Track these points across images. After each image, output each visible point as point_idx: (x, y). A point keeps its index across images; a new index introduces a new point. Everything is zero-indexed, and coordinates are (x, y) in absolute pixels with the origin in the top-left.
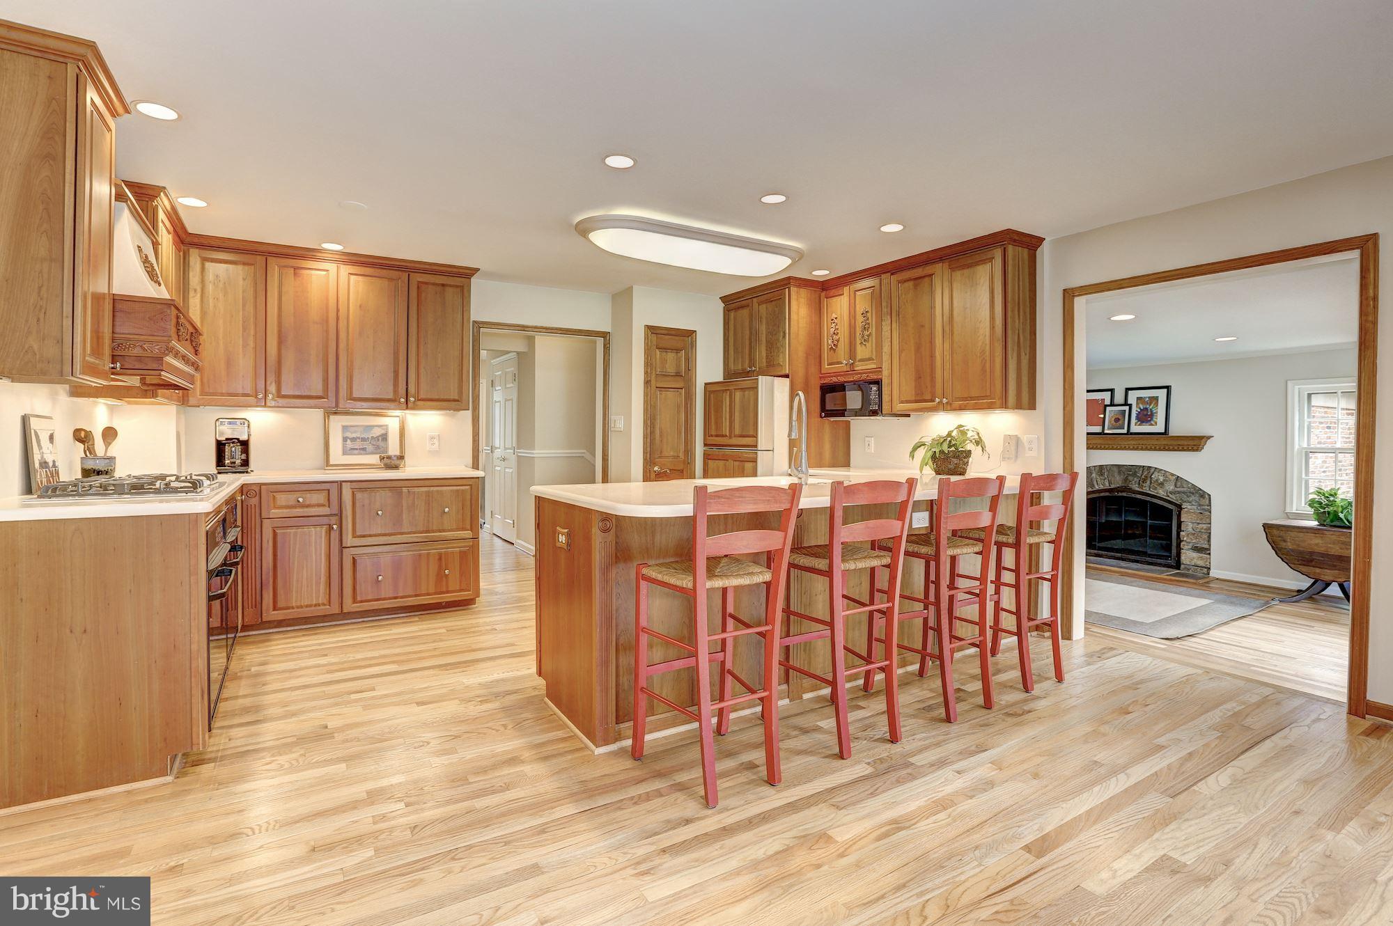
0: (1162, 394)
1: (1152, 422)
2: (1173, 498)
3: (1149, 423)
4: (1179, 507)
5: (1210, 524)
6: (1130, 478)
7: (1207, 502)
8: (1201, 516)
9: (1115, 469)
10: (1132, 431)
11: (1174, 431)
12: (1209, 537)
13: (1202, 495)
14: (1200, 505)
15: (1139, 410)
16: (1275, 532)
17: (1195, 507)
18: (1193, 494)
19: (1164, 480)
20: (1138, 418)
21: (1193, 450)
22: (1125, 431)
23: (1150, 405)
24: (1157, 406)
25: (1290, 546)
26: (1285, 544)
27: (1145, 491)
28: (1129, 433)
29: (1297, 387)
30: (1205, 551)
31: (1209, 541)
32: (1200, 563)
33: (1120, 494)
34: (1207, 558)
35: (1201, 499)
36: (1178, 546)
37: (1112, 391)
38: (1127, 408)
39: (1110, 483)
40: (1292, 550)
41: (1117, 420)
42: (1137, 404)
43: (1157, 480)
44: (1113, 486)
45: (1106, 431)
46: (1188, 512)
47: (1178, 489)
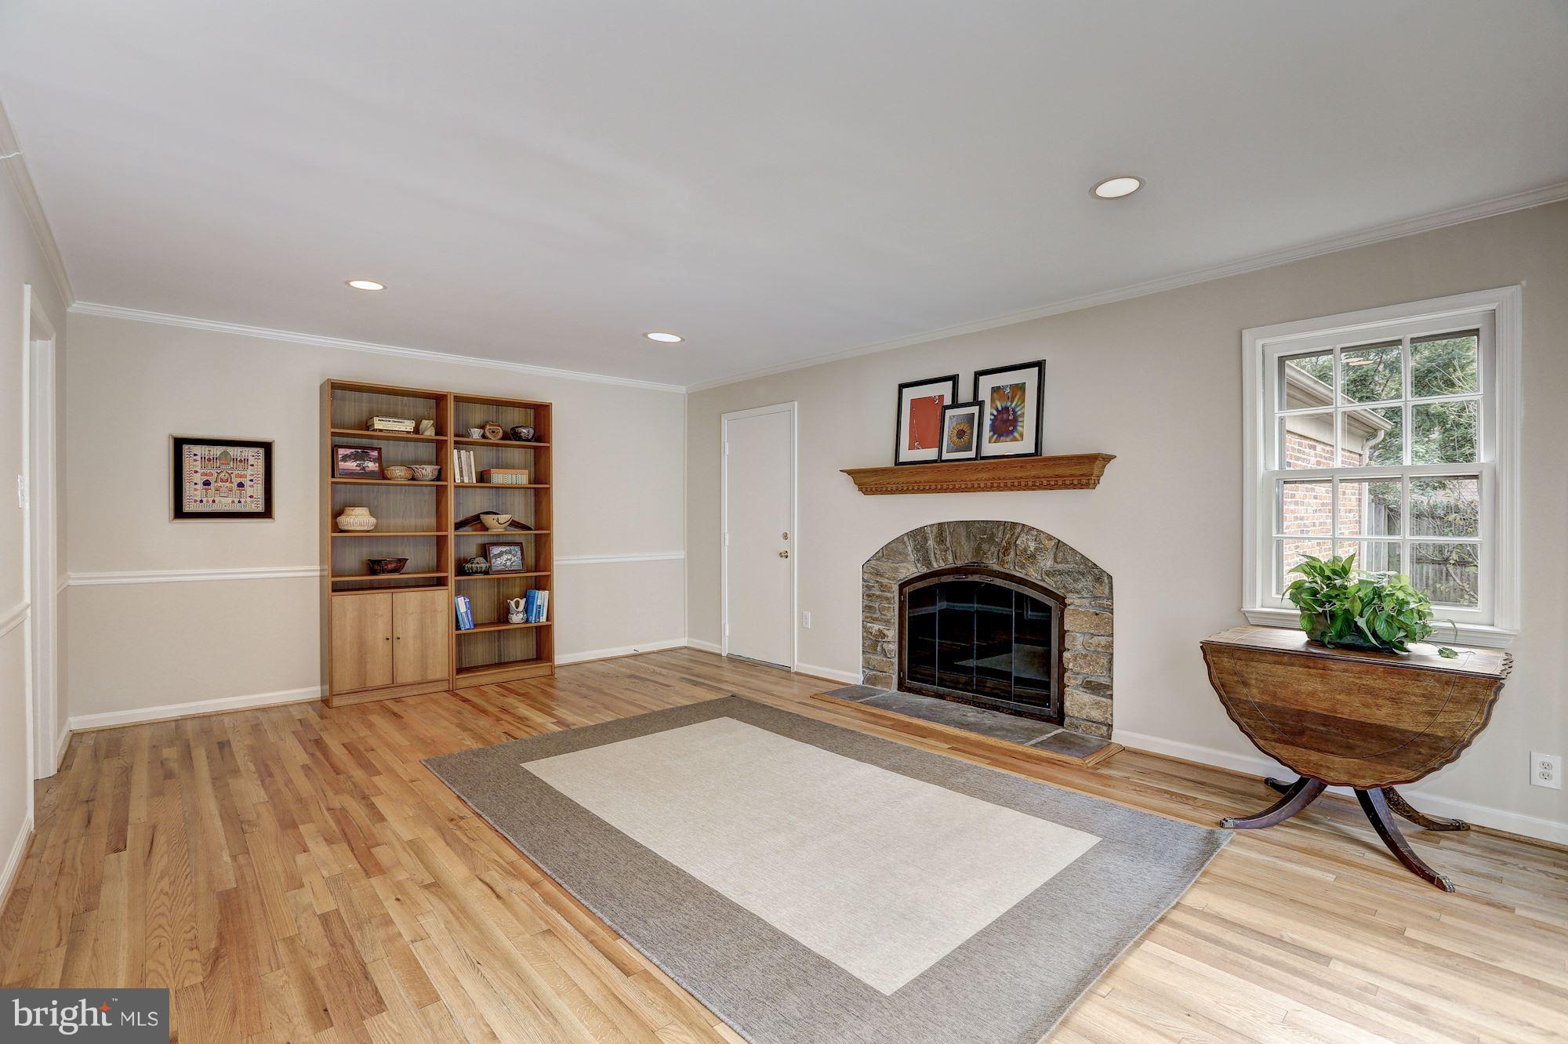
0: (1030, 377)
1: (1016, 434)
2: (1050, 583)
3: (1011, 437)
4: (1061, 601)
5: (1112, 635)
6: (985, 546)
7: (1107, 591)
8: (1096, 620)
9: (962, 530)
10: (984, 454)
11: (1050, 449)
12: (1111, 662)
13: (1101, 577)
14: (1096, 598)
15: (995, 413)
16: (1226, 662)
17: (1086, 602)
18: (1083, 574)
19: (1036, 549)
20: (994, 429)
21: (1082, 486)
22: (972, 454)
23: (1012, 402)
24: (1023, 401)
25: (1255, 695)
26: (1245, 691)
27: (1007, 571)
28: (979, 456)
29: (1260, 343)
30: (1102, 689)
31: (1110, 670)
32: (1096, 714)
33: (970, 578)
34: (1106, 706)
35: (1097, 585)
36: (1061, 677)
37: (954, 379)
38: (975, 410)
39: (955, 557)
40: (1261, 706)
41: (961, 434)
42: (993, 401)
43: (1025, 550)
44: (959, 563)
45: (946, 456)
46: (1076, 612)
47: (1060, 567)
